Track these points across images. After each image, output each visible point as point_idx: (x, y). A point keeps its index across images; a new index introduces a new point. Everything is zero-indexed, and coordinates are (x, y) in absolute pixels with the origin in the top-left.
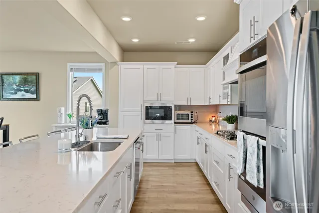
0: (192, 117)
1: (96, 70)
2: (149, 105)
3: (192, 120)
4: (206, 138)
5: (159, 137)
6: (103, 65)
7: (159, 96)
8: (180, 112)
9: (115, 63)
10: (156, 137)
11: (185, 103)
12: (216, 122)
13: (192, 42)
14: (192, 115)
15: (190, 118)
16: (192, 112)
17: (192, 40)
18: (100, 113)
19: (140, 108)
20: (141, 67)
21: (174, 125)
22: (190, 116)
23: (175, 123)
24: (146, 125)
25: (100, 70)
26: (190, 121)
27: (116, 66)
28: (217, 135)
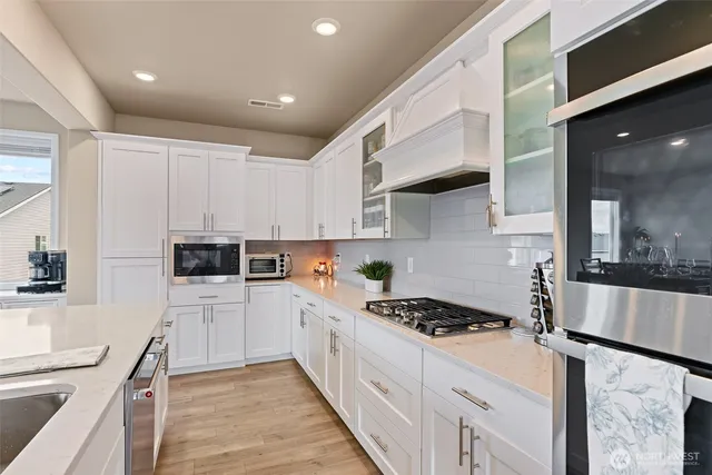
0: (282, 266)
1: (32, 149)
2: (181, 241)
3: (282, 271)
4: (333, 318)
5: (209, 315)
6: (54, 138)
7: (208, 220)
8: (257, 256)
9: (87, 133)
10: (201, 314)
11: (268, 238)
12: (327, 273)
13: (287, 105)
14: (282, 261)
15: (278, 268)
16: (282, 256)
17: (287, 99)
18: (40, 261)
19: (159, 248)
20: (162, 149)
21: (244, 284)
22: (278, 263)
23: (247, 279)
24: (175, 287)
25: (45, 151)
26: (277, 274)
27: (90, 142)
28: (367, 313)
